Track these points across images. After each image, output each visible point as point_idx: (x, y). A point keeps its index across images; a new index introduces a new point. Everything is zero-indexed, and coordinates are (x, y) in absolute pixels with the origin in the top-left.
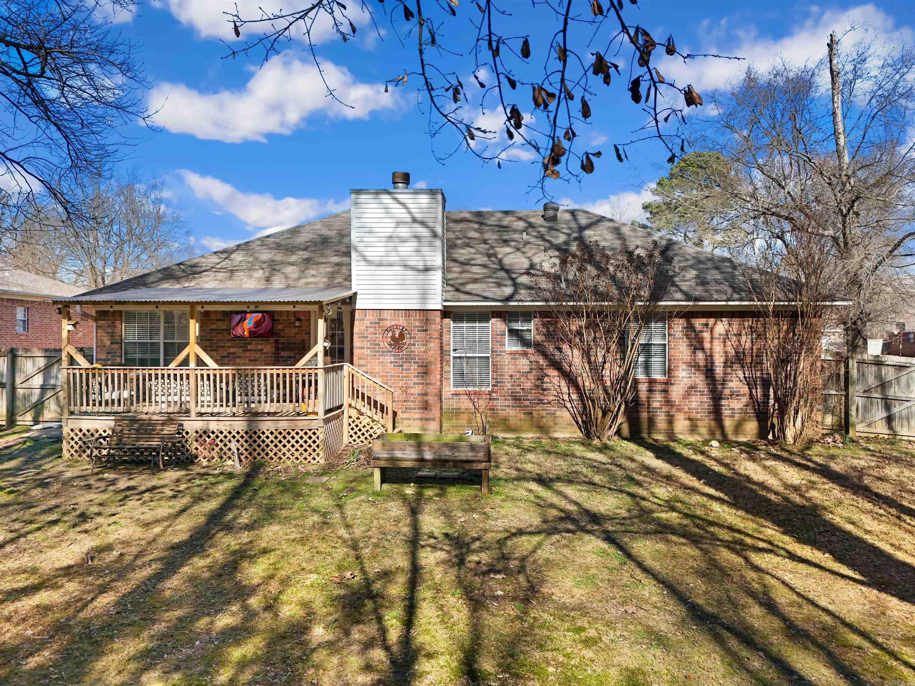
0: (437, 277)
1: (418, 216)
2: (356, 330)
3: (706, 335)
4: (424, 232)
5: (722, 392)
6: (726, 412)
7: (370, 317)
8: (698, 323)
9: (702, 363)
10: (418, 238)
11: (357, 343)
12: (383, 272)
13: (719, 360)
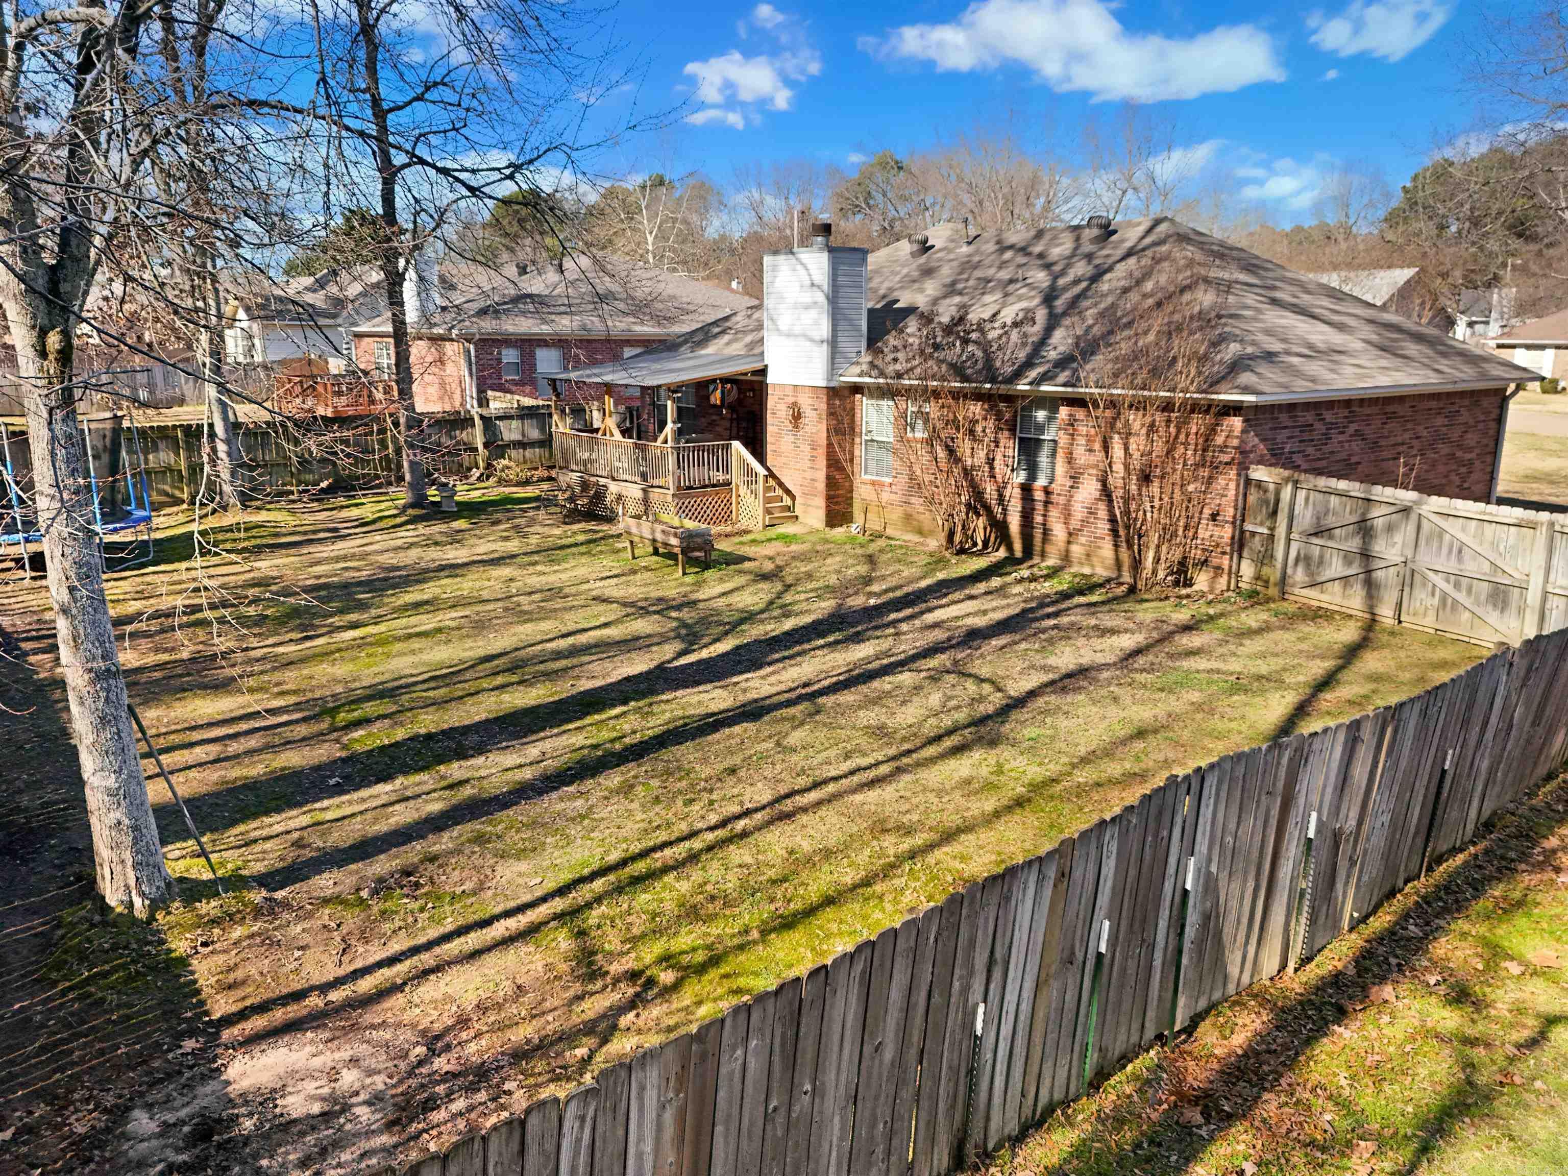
0: (823, 350)
1: (815, 278)
2: (769, 406)
7: (778, 392)
10: (816, 304)
11: (769, 420)
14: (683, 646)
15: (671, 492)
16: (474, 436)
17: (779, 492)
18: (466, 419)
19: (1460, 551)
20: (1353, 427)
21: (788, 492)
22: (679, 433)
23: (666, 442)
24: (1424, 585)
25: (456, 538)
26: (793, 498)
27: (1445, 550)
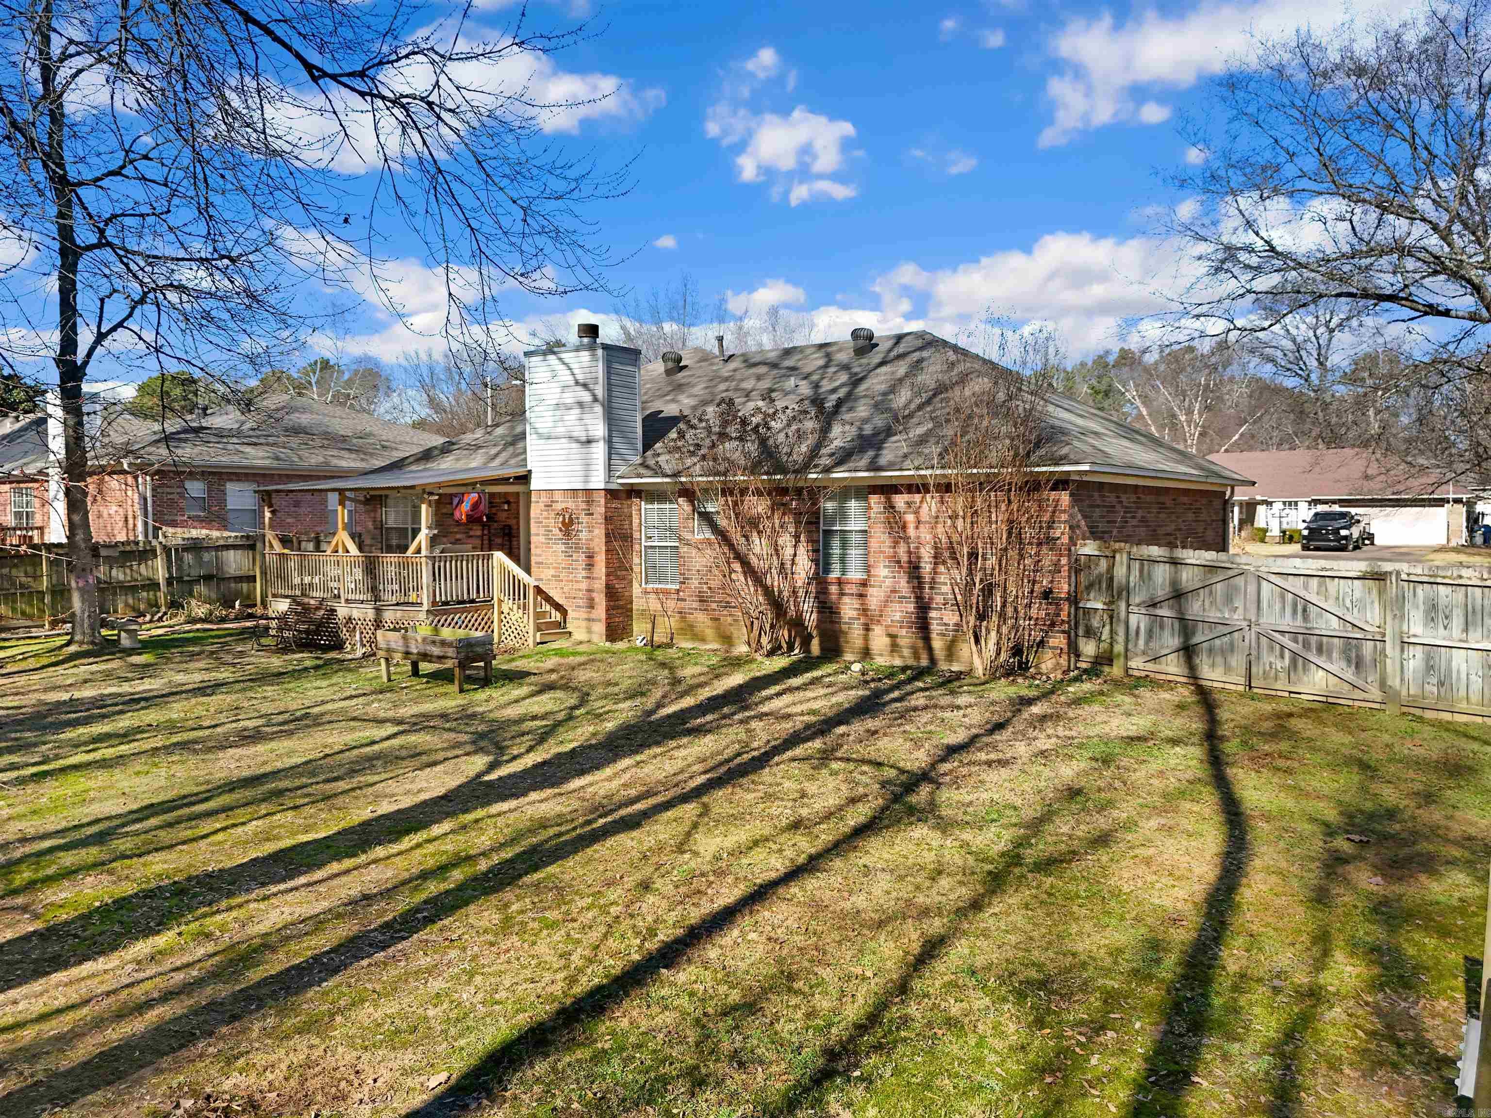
0: (599, 451)
1: (580, 377)
2: (532, 515)
3: (910, 518)
4: (586, 397)
5: (931, 599)
6: (935, 628)
7: (544, 499)
8: (900, 500)
9: (904, 558)
10: (581, 404)
11: (533, 530)
12: (553, 444)
13: (926, 554)
14: (491, 758)
15: (425, 607)
16: (155, 570)
17: (547, 607)
18: (145, 551)
19: (1305, 610)
20: (1140, 514)
21: (558, 607)
22: (433, 541)
23: (419, 551)
24: (1272, 649)
25: (144, 671)
26: (564, 612)
27: (1288, 610)
